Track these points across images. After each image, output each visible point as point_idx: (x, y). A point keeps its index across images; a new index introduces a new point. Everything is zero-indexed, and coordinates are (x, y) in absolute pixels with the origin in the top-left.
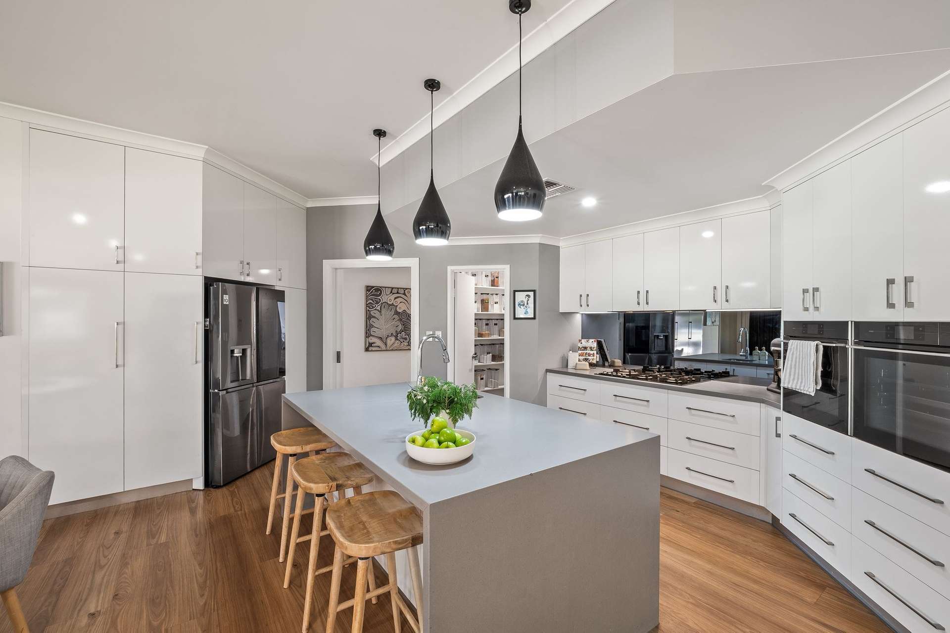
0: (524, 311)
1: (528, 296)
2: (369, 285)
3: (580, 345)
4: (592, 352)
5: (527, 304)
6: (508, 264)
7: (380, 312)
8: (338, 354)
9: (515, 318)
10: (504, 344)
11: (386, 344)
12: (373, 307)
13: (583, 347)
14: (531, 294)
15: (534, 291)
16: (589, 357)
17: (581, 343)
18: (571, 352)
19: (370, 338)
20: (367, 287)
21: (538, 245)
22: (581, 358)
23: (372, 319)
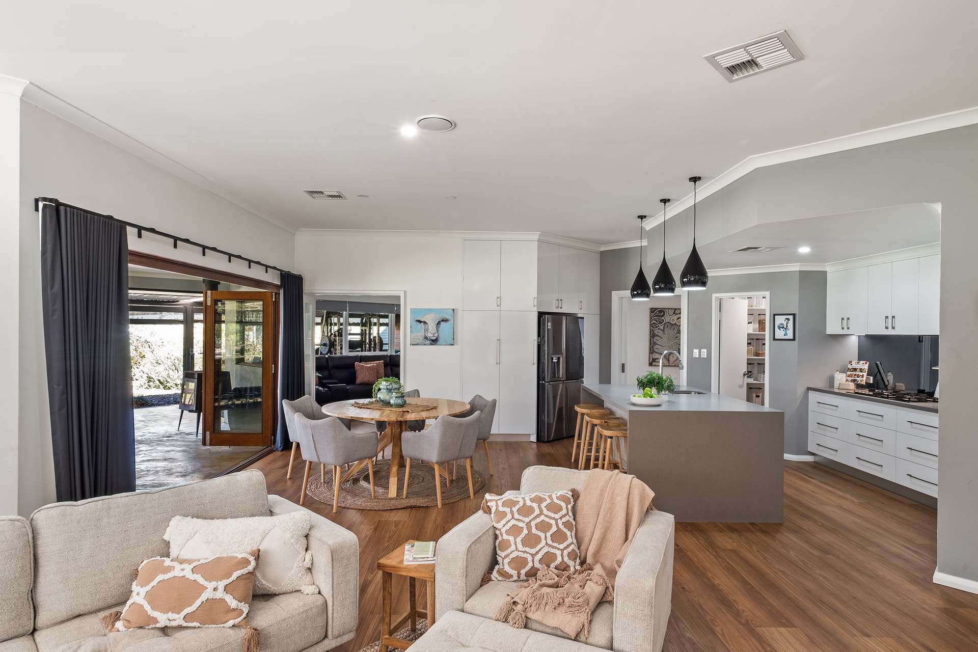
0: (784, 332)
1: (788, 319)
2: (652, 307)
3: (850, 366)
4: (861, 374)
5: (787, 326)
6: (768, 291)
7: (663, 331)
8: (623, 365)
9: (775, 339)
10: (764, 364)
11: (668, 360)
12: (657, 327)
13: (853, 369)
14: (791, 317)
15: (794, 315)
16: (857, 378)
17: (851, 365)
18: (838, 372)
19: (653, 355)
20: (651, 309)
21: (798, 272)
22: (850, 379)
23: (656, 338)
